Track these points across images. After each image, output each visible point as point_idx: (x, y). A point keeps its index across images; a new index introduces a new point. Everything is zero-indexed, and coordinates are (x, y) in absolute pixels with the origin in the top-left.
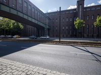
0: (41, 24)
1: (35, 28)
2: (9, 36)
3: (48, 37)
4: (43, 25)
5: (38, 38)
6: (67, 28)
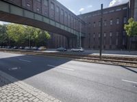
0: (72, 32)
1: (65, 38)
2: (34, 48)
3: (82, 49)
4: (75, 33)
5: (68, 50)
6: (111, 35)
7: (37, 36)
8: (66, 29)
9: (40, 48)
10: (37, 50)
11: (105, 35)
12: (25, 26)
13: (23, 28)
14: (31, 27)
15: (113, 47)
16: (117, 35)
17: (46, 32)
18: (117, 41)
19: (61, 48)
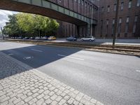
4: (85, 20)
6: (128, 21)
7: (46, 25)
8: (76, 16)
9: (50, 38)
10: (47, 39)
11: (120, 22)
12: (33, 15)
13: (31, 17)
14: (39, 16)
15: (128, 35)
16: (136, 20)
17: (55, 21)
18: (135, 27)
19: (71, 38)
